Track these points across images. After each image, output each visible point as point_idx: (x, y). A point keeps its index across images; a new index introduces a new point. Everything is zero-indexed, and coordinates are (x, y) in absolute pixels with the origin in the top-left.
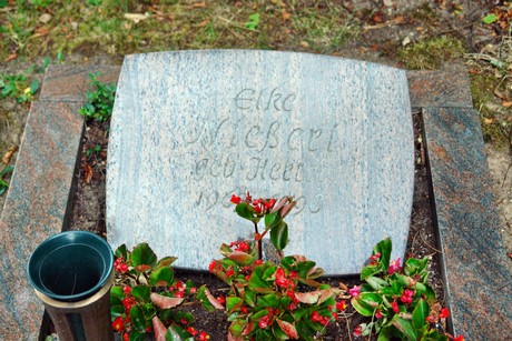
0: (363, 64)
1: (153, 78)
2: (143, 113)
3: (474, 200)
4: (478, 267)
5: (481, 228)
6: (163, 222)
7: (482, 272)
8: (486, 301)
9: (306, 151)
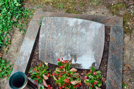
0: (95, 22)
1: (49, 23)
2: (46, 31)
3: (118, 53)
4: (115, 72)
5: (118, 61)
6: (50, 54)
7: (116, 73)
8: (115, 81)
9: (80, 42)
